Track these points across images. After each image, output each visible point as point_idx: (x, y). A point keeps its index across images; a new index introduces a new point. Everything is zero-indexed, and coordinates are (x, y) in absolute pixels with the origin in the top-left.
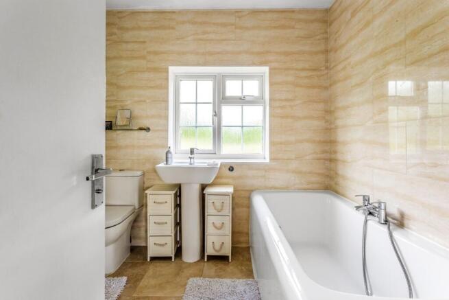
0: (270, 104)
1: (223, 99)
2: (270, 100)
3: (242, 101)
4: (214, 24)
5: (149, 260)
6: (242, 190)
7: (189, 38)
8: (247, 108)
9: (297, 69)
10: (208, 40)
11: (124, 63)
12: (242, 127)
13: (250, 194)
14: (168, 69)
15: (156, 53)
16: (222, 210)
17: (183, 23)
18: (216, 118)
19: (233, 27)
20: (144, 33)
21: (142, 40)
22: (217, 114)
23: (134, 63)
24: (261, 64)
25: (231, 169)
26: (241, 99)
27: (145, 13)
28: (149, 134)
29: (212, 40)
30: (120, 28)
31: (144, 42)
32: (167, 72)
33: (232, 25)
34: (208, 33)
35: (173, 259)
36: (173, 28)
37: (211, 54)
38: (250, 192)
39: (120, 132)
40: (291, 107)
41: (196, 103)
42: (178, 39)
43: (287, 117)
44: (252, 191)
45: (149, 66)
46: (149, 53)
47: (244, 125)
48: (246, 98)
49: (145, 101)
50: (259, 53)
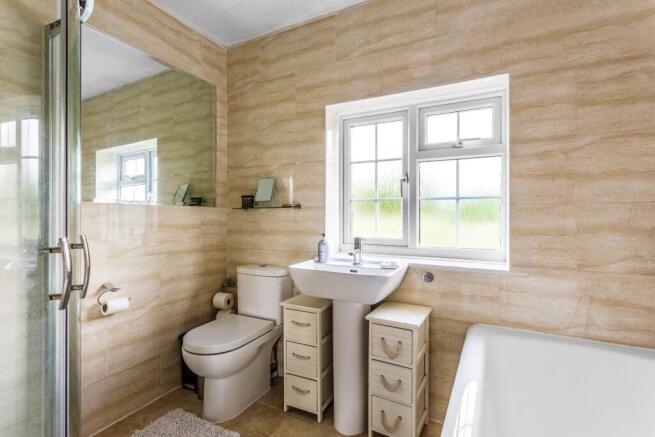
0: (511, 151)
1: (420, 150)
2: (513, 142)
3: (455, 150)
4: (396, 17)
5: (285, 410)
6: (450, 320)
7: (356, 54)
8: (467, 165)
9: (582, 66)
10: (387, 49)
11: (269, 111)
12: (458, 199)
13: (467, 329)
14: (324, 110)
15: (308, 88)
16: (397, 355)
17: (346, 30)
18: (407, 186)
19: (434, 12)
20: (291, 61)
21: (288, 73)
22: (409, 177)
23: (282, 109)
24: (490, 71)
25: (430, 277)
26: (454, 147)
27: (294, 30)
28: (300, 213)
29: (394, 46)
30: (265, 62)
31: (293, 75)
32: (324, 115)
33: (431, 9)
34: (386, 36)
35: (319, 419)
36: (332, 43)
37: (390, 72)
38: (468, 325)
39: (265, 210)
40: (565, 152)
41: (376, 161)
42: (338, 59)
43: (554, 175)
44: (471, 324)
45: (299, 110)
46: (299, 90)
47: (460, 196)
48: (465, 143)
49: (293, 164)
50: (485, 51)
